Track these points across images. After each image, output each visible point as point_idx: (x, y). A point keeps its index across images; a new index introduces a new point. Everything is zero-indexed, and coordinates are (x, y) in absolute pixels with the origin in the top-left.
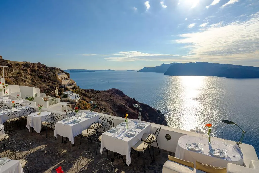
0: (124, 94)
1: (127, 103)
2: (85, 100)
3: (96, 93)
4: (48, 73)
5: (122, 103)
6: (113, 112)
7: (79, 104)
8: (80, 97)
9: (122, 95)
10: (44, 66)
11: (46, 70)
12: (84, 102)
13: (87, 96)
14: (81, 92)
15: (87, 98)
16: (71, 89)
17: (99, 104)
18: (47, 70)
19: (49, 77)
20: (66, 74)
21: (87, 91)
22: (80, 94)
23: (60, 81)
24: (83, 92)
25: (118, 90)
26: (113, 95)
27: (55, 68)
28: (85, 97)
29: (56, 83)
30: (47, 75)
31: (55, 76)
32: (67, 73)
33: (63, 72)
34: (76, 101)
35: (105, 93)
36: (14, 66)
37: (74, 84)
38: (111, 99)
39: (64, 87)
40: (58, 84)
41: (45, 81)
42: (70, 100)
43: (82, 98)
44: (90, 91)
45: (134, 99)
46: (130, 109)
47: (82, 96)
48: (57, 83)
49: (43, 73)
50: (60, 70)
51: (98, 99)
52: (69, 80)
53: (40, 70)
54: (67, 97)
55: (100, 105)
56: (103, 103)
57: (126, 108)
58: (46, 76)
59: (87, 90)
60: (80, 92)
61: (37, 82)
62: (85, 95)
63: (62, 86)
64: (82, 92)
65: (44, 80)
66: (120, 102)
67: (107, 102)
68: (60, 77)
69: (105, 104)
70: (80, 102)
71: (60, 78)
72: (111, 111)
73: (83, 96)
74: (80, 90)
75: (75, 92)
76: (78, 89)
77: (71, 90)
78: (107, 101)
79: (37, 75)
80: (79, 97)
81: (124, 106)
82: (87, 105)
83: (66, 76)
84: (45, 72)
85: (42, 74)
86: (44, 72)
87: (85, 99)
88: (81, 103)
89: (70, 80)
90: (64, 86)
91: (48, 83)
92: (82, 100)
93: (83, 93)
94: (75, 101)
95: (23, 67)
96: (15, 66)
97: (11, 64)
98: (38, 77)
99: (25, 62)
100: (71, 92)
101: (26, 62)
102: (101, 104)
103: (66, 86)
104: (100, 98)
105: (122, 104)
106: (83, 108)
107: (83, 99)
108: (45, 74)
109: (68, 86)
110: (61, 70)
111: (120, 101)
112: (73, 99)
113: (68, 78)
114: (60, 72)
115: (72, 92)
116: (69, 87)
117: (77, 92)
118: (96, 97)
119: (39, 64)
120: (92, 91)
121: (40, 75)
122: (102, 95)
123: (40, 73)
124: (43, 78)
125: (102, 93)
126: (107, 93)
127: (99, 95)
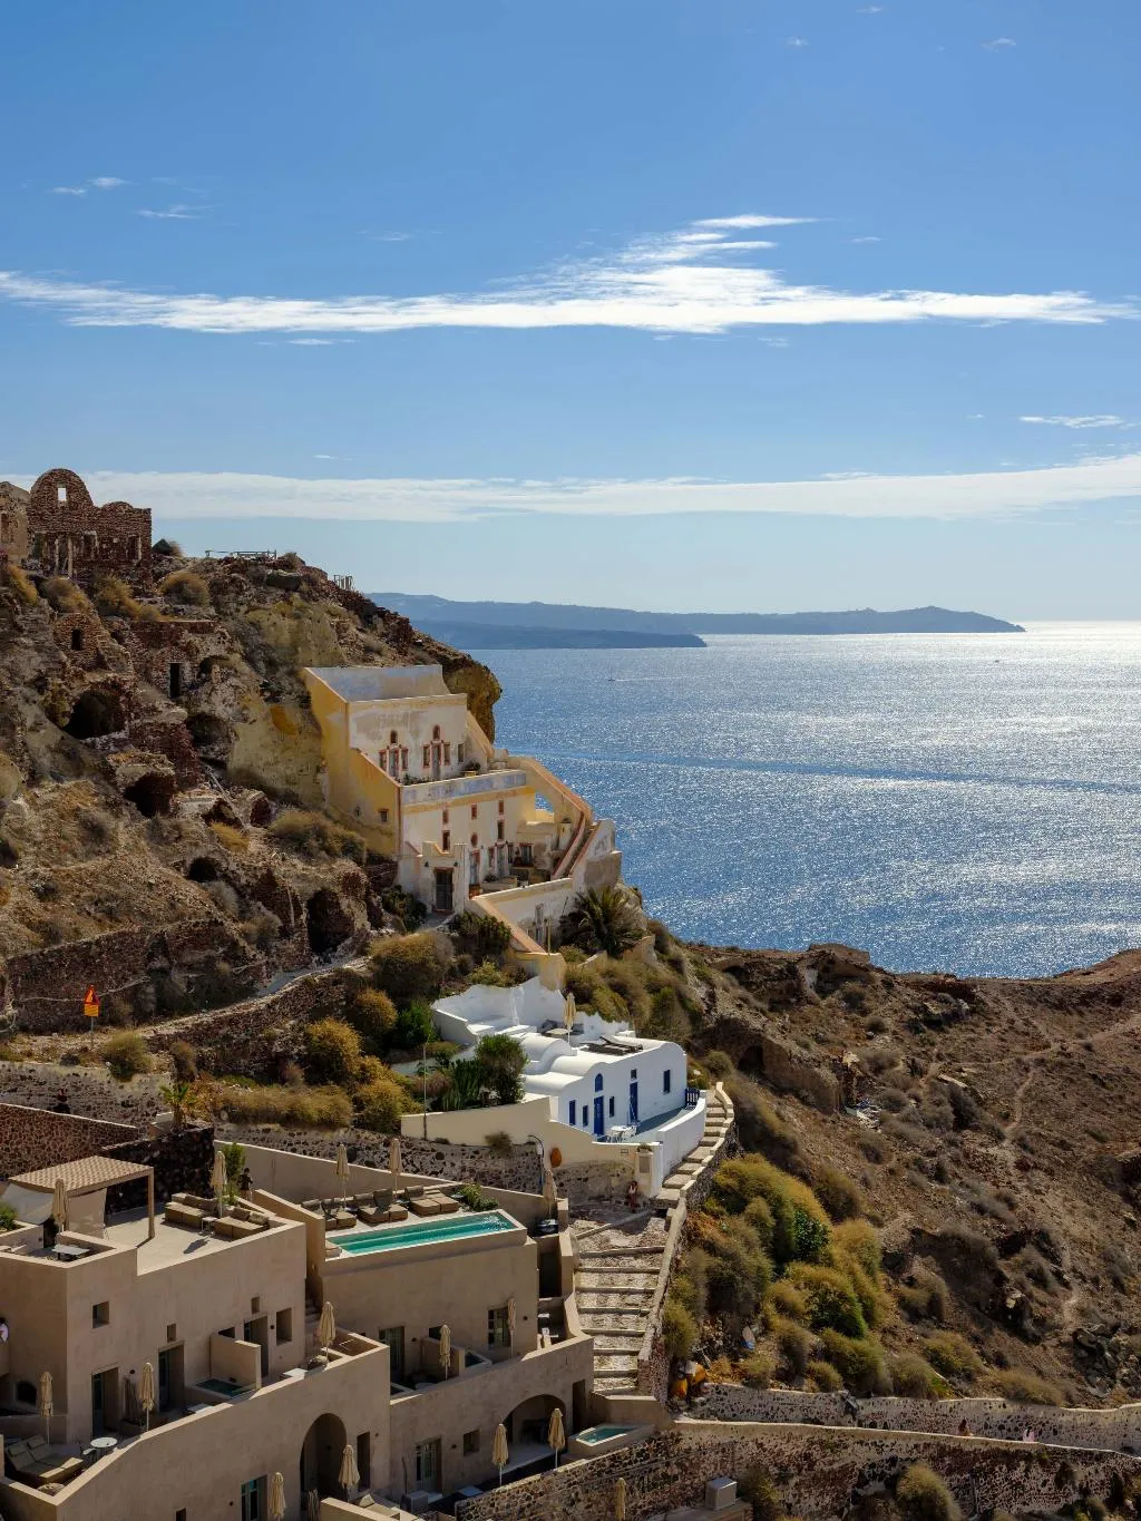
2: (780, 1151)
4: (189, 650)
8: (701, 1103)
10: (124, 537)
11: (151, 609)
12: (786, 1188)
13: (801, 1086)
14: (698, 994)
16: (555, 946)
18: (177, 595)
19: (202, 729)
20: (456, 668)
22: (693, 1047)
23: (371, 799)
24: (726, 1007)
29: (320, 834)
30: (175, 692)
31: (294, 716)
32: (465, 663)
33: (397, 634)
34: (661, 1164)
37: (590, 853)
39: (430, 898)
40: (350, 850)
41: (149, 797)
42: (555, 1157)
44: (809, 977)
47: (715, 1071)
48: (327, 824)
49: (112, 660)
50: (363, 609)
52: (498, 783)
54: (509, 1092)
58: (161, 702)
59: (759, 960)
60: (680, 1000)
63: (405, 877)
64: (710, 997)
65: (141, 770)
68: (367, 728)
70: (725, 1197)
71: (375, 737)
73: (734, 1076)
74: (676, 967)
75: (623, 999)
76: (647, 948)
77: (556, 962)
79: (40, 683)
80: (689, 1102)
82: (830, 1262)
83: (451, 716)
84: (153, 635)
85: (100, 664)
86: (133, 641)
87: (775, 1124)
89: (524, 783)
90: (444, 878)
91: (198, 827)
92: (742, 1168)
93: (724, 1023)
94: (647, 1166)
98: (53, 714)
100: (558, 1001)
103: (462, 881)
107: (750, 1133)
108: (144, 673)
112: (599, 1128)
113: (481, 741)
114: (366, 636)
115: (578, 994)
116: (510, 907)
117: (646, 1003)
118: (939, 1104)
119: (62, 495)
120: (850, 986)
121: (77, 690)
122: (1025, 1058)
123: (77, 644)
124: (120, 744)
125: (1013, 1021)
126: (1096, 1038)
127: (976, 1058)
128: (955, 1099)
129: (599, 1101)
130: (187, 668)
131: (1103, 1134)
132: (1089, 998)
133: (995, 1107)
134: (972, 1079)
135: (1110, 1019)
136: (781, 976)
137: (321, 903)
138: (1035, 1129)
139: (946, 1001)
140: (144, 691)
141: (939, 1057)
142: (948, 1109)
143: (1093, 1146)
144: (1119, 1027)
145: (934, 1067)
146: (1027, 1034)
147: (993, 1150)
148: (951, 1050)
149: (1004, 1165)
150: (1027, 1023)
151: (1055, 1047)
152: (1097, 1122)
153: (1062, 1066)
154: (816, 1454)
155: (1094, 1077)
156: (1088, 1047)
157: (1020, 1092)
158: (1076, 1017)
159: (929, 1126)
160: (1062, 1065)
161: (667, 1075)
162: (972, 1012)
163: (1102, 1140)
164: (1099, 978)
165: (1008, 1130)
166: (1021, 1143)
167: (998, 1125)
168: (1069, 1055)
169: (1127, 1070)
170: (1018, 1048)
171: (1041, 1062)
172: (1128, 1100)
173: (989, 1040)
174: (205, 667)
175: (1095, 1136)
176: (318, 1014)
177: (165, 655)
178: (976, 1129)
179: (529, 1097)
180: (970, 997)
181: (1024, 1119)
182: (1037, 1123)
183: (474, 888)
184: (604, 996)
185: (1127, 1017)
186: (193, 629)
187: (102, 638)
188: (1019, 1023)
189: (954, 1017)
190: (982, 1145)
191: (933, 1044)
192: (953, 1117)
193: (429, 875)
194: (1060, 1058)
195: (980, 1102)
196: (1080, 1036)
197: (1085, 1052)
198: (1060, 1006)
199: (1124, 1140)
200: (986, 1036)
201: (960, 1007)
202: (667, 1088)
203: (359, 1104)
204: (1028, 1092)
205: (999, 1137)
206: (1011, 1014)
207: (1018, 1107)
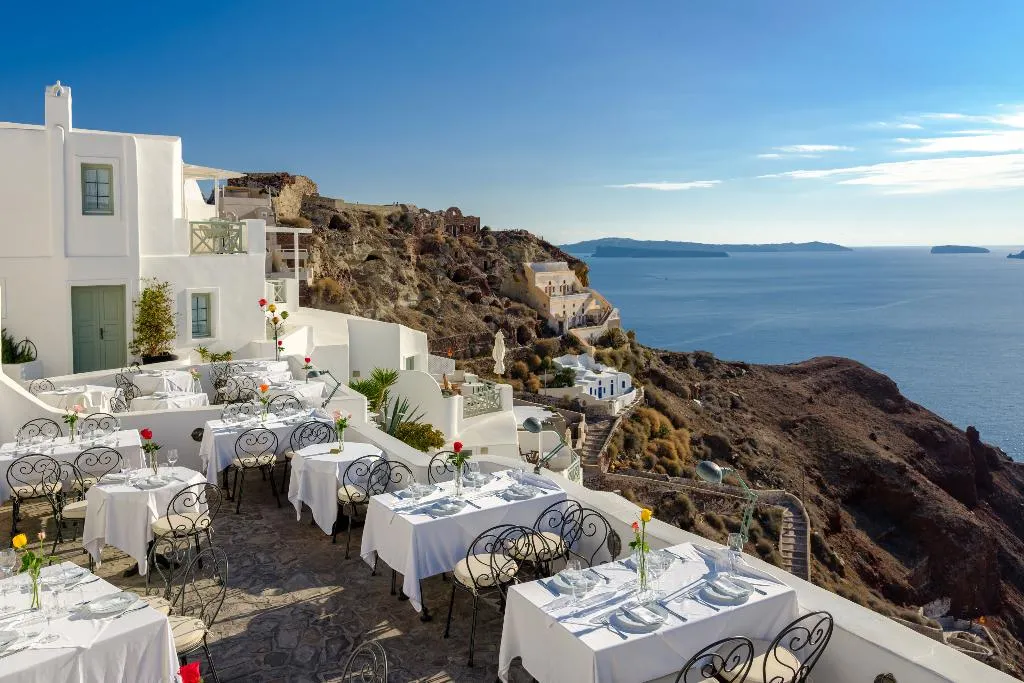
0: (901, 399)
1: (920, 456)
2: (661, 409)
3: (723, 377)
4: (489, 257)
5: (887, 448)
6: (822, 497)
7: (629, 426)
8: (634, 392)
9: (891, 402)
10: (471, 226)
11: (479, 246)
12: (658, 417)
13: (676, 391)
14: (643, 361)
15: (671, 402)
16: (595, 345)
17: (740, 442)
18: (488, 242)
19: (492, 280)
20: (573, 263)
21: (678, 361)
22: (636, 376)
23: (541, 301)
24: (654, 365)
25: (860, 365)
26: (827, 396)
27: (520, 233)
28: (659, 394)
29: (523, 311)
30: (485, 269)
31: (519, 276)
32: (577, 261)
33: (555, 253)
34: (617, 408)
35: (778, 381)
36: (355, 227)
37: (609, 318)
38: (815, 422)
39: (557, 329)
40: (532, 315)
41: (474, 299)
42: (584, 403)
43: (647, 395)
44: (692, 361)
45: (972, 433)
46: (941, 494)
47: (644, 383)
48: (526, 307)
49: (466, 260)
50: (546, 246)
51: (737, 414)
52: (583, 297)
53: (457, 243)
54: (571, 385)
55: (747, 445)
56: (766, 439)
57: (914, 484)
58: (480, 272)
59: (674, 355)
60: (635, 362)
61: (442, 302)
62: (662, 382)
63: (550, 323)
64: (648, 363)
65: (472, 291)
66: (872, 445)
67: (791, 433)
68: (542, 280)
69: (776, 442)
70: (636, 417)
71: (543, 283)
72: (814, 491)
73: (651, 387)
74: (636, 353)
75: (614, 360)
76: (626, 347)
77: (594, 350)
78: (787, 427)
79: (445, 267)
80: (630, 390)
81: (901, 470)
82: (669, 439)
83: (570, 277)
84: (479, 253)
85: (462, 262)
86: (473, 255)
87: (661, 400)
88: (638, 425)
89: (591, 297)
90: (561, 324)
91: (487, 307)
92: (643, 409)
93: (652, 370)
94: (611, 407)
95: (391, 231)
96: (362, 226)
97: (346, 214)
98: (448, 275)
99: (400, 209)
100: (592, 360)
101: (403, 206)
102: (752, 442)
103: (566, 326)
104: (745, 405)
105: (884, 455)
106: (649, 449)
107: (649, 401)
108: (475, 264)
109: (579, 325)
110: (551, 246)
111: (873, 437)
112: (600, 396)
113: (579, 285)
114: (545, 254)
115: (599, 359)
116: (582, 334)
117: (621, 362)
118: (726, 400)
119: (454, 213)
120: (706, 364)
121: (455, 268)
122: (762, 388)
123: (456, 257)
124: (467, 284)
125: (761, 377)
126: (791, 384)
127: (745, 387)
128: (732, 399)
129: (600, 389)
130: (489, 264)
131: (785, 413)
132: (792, 372)
133: (747, 402)
134: (741, 393)
135: (799, 378)
136: (681, 359)
137: (521, 330)
138: (761, 410)
139: (737, 369)
140: (476, 270)
141: (732, 386)
142: (729, 402)
143: (781, 416)
144: (800, 381)
145: (729, 389)
146: (765, 381)
147: (743, 415)
148: (736, 385)
150: (767, 378)
154: (649, 487)
155: (786, 395)
157: (758, 398)
161: (624, 383)
162: (747, 373)
163: (785, 415)
164: (801, 366)
165: (750, 409)
166: (754, 414)
167: (747, 408)
168: (778, 388)
169: (799, 394)
170: (760, 385)
171: (767, 390)
172: (796, 402)
173: (750, 382)
174: (494, 262)
175: (782, 413)
176: (517, 360)
177: (482, 259)
178: (738, 408)
179: (576, 386)
180: (747, 369)
181: (757, 407)
182: (762, 408)
183: (570, 328)
184: (607, 359)
185: (806, 378)
186: (491, 252)
187: (464, 254)
188: (763, 378)
189: (740, 375)
191: (730, 382)
192: (730, 404)
193: (557, 323)
194: (775, 389)
195: (742, 401)
196: (785, 383)
197: (785, 388)
198: (782, 373)
201: (743, 372)
202: (624, 386)
203: (526, 385)
205: (747, 411)
206: (761, 374)
207: (756, 403)
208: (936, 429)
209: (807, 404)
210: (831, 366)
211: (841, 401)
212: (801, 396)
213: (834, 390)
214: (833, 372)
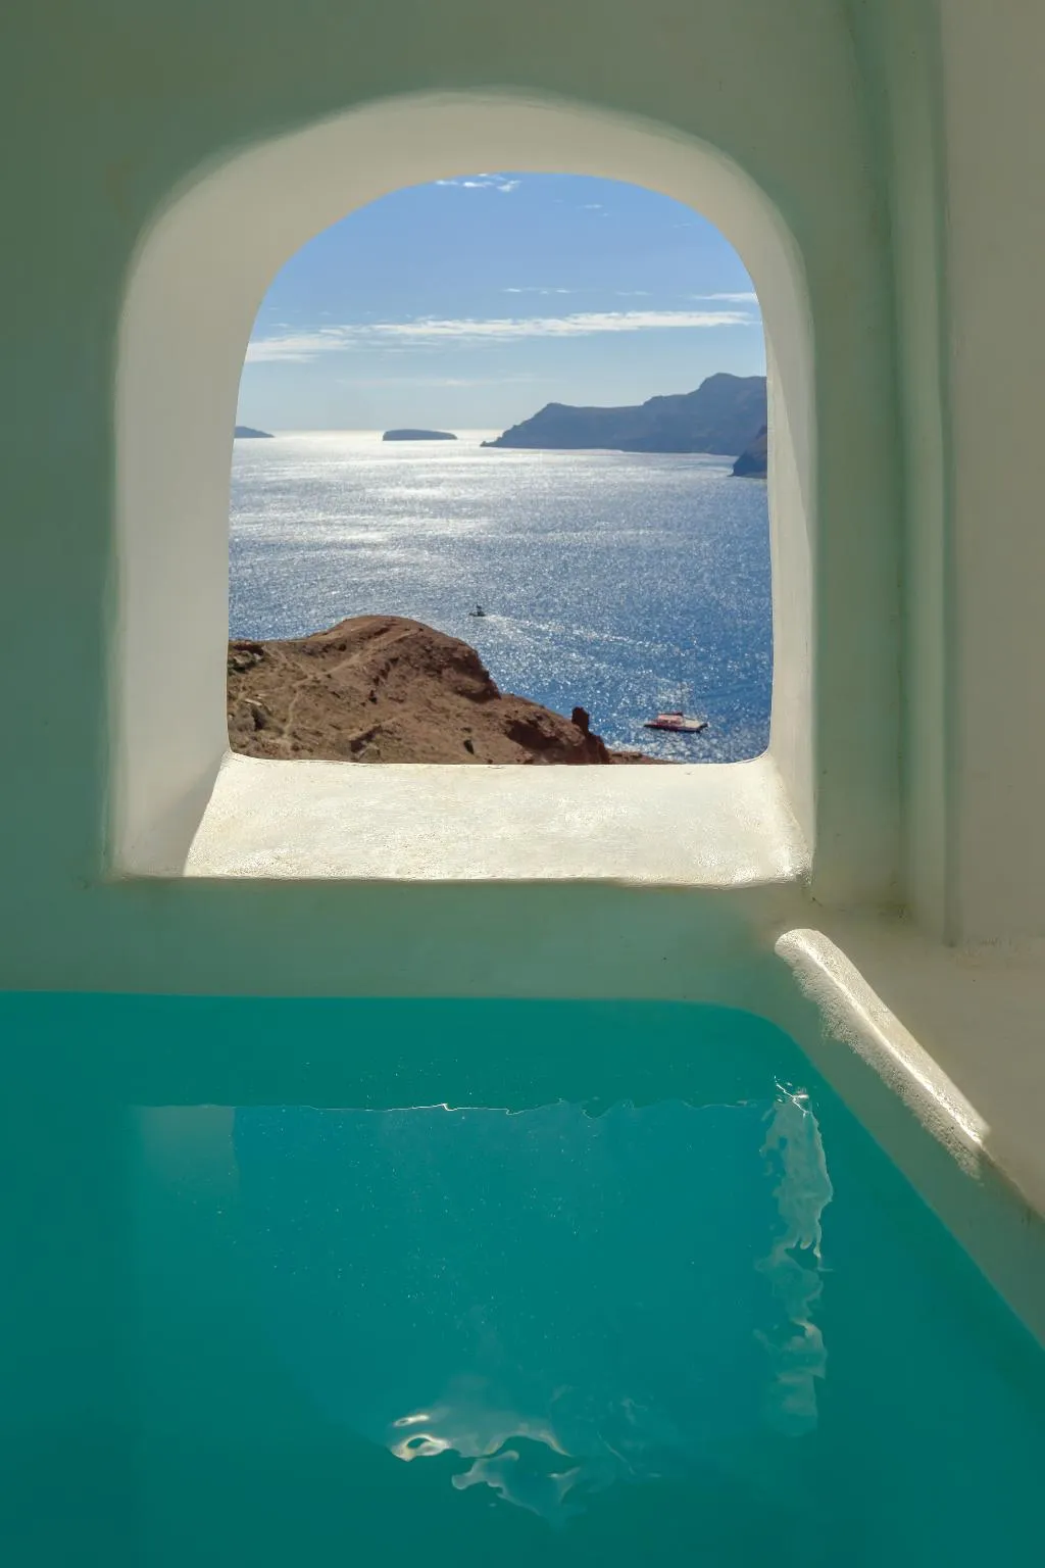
9: (473, 683)
104: (276, 721)
118: (245, 716)
122: (294, 686)
125: (285, 665)
126: (333, 671)
127: (266, 687)
128: (255, 714)
131: (339, 725)
132: (327, 648)
133: (279, 716)
134: (264, 700)
135: (339, 660)
138: (301, 726)
139: (247, 655)
141: (244, 689)
142: (251, 719)
143: (334, 732)
144: (345, 664)
145: (241, 695)
146: (293, 671)
147: (278, 741)
148: (251, 684)
149: (284, 749)
150: (294, 665)
151: (311, 677)
152: (336, 719)
153: (316, 688)
155: (334, 693)
156: (329, 676)
157: (291, 706)
158: (321, 660)
159: (241, 730)
160: (314, 687)
162: (262, 660)
163: (339, 729)
164: (332, 636)
165: (286, 728)
166: (294, 735)
167: (280, 725)
168: (318, 682)
169: (351, 688)
170: (290, 679)
171: (303, 687)
172: (353, 704)
173: (272, 676)
175: (334, 727)
178: (268, 729)
180: (260, 653)
181: (295, 721)
182: (302, 722)
185: (349, 657)
188: (289, 666)
189: (252, 664)
190: (272, 738)
191: (240, 681)
192: (254, 723)
194: (314, 684)
195: (270, 714)
196: (324, 670)
197: (327, 679)
198: (311, 654)
199: (351, 728)
200: (271, 674)
201: (254, 658)
204: (296, 704)
205: (281, 732)
206: (285, 661)
207: (291, 714)
208: (540, 718)
209: (370, 704)
210: (382, 631)
211: (408, 690)
212: (357, 691)
213: (394, 672)
214: (383, 641)
